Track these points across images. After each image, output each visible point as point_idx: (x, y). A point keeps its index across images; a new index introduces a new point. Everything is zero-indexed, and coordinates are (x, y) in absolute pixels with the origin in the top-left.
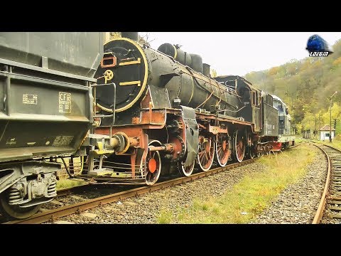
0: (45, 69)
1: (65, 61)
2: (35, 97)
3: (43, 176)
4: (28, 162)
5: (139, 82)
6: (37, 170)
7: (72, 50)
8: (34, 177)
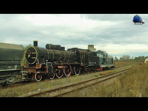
0: (12, 62)
1: (16, 60)
2: (11, 67)
3: (12, 79)
4: (10, 77)
5: (35, 58)
6: (11, 78)
7: (17, 57)
8: (11, 79)
